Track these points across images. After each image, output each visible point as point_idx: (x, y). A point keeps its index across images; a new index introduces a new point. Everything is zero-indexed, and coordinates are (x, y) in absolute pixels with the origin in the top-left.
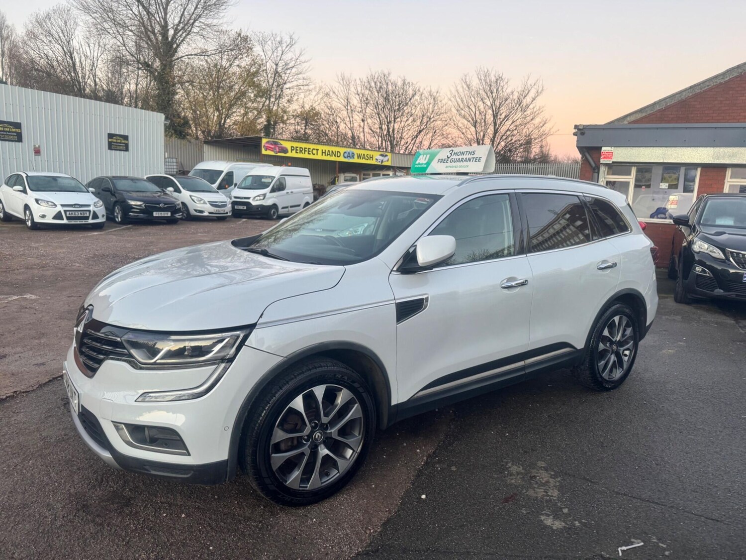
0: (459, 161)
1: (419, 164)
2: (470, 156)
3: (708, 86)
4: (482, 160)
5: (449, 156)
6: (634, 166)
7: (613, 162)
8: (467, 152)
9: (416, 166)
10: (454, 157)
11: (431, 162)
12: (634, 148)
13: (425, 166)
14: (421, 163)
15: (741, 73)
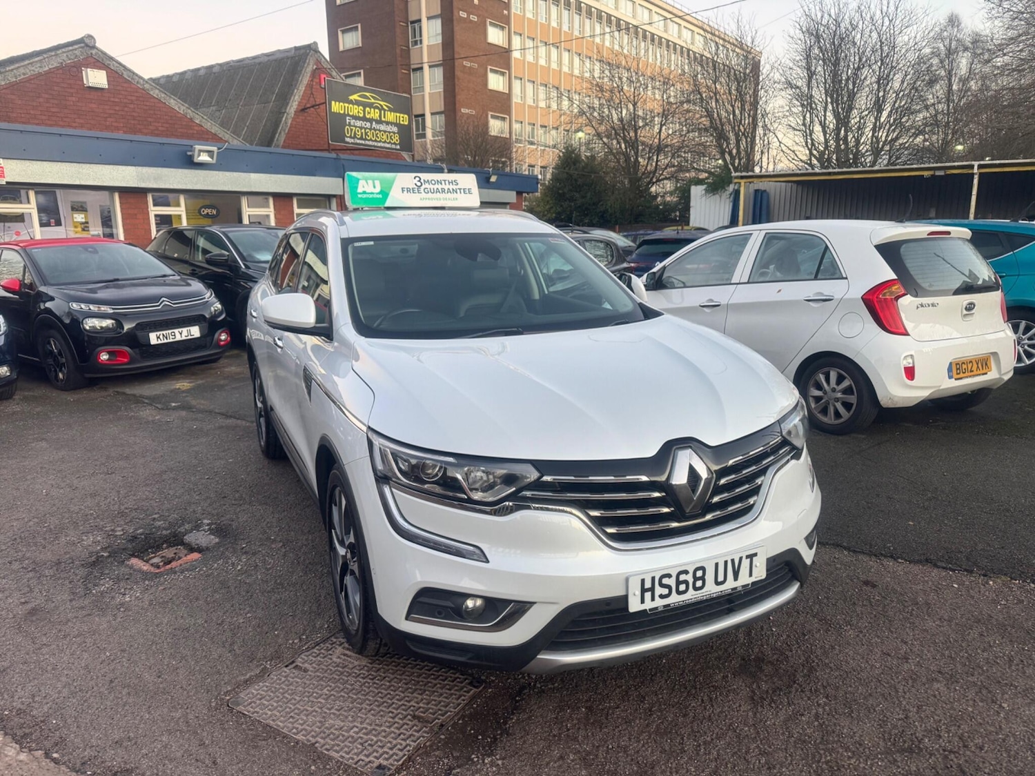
0: (438, 191)
1: (364, 192)
2: (451, 187)
3: (24, 74)
4: (472, 191)
5: (419, 184)
6: (32, 189)
7: (8, 183)
8: (445, 181)
9: (359, 196)
10: (427, 185)
11: (390, 191)
12: (34, 162)
13: (380, 196)
14: (367, 191)
15: (62, 63)
